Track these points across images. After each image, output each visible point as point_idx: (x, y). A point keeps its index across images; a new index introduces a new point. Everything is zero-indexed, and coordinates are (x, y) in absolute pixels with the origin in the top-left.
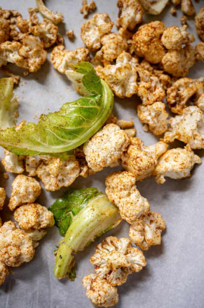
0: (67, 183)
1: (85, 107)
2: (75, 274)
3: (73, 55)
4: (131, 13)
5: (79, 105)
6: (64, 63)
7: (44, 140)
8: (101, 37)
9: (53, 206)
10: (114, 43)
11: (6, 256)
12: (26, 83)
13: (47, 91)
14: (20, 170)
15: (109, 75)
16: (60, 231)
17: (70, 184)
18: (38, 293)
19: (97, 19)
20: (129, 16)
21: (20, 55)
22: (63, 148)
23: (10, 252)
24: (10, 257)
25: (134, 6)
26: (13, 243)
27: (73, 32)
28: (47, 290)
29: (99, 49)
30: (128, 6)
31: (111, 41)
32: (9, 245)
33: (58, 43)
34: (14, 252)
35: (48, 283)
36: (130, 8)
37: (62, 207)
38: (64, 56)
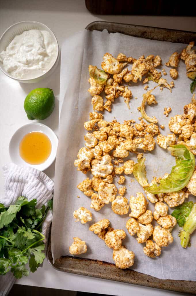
0: (181, 203)
1: (187, 167)
2: (190, 244)
3: (169, 139)
4: (193, 112)
5: (184, 167)
6: (165, 144)
7: (171, 187)
8: (182, 127)
9: (173, 213)
10: (189, 130)
11: (163, 243)
12: (146, 156)
13: (157, 157)
14: (157, 200)
15: (190, 146)
16: (179, 224)
17: (182, 203)
18: (175, 256)
19: (177, 119)
20: (192, 114)
21: (144, 144)
22: (179, 189)
23: (164, 241)
24: (165, 243)
25: (194, 108)
26: (164, 237)
27: (164, 126)
28: (179, 254)
29: (181, 133)
30: (190, 109)
31: (188, 129)
32: (163, 238)
33: (159, 133)
34: (166, 241)
35: (179, 250)
36: (191, 109)
37: (178, 213)
38: (164, 140)
